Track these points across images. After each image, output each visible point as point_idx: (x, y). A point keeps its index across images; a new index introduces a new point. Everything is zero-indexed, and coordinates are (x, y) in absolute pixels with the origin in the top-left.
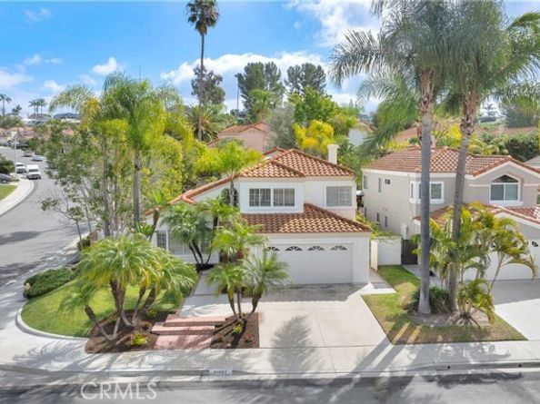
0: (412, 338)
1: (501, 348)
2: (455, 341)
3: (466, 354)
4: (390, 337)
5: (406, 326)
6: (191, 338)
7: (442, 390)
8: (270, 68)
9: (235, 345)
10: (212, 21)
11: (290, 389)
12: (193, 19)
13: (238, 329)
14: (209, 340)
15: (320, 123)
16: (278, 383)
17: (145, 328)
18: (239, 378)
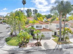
0: (60, 44)
1: (71, 44)
2: (65, 44)
3: (67, 45)
4: (58, 44)
5: (59, 42)
6: (33, 45)
7: (66, 49)
8: (30, 10)
9: (39, 46)
10: (25, 3)
11: (48, 51)
12: (23, 3)
13: (38, 44)
14: (35, 45)
15: (41, 17)
16: (47, 50)
17: (26, 44)
18: (41, 50)
